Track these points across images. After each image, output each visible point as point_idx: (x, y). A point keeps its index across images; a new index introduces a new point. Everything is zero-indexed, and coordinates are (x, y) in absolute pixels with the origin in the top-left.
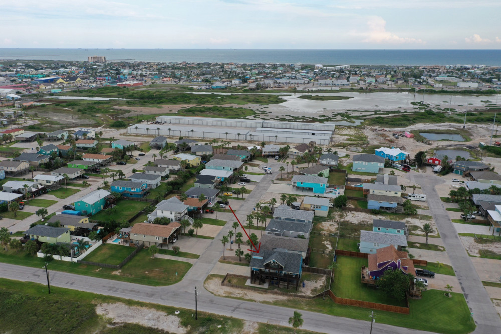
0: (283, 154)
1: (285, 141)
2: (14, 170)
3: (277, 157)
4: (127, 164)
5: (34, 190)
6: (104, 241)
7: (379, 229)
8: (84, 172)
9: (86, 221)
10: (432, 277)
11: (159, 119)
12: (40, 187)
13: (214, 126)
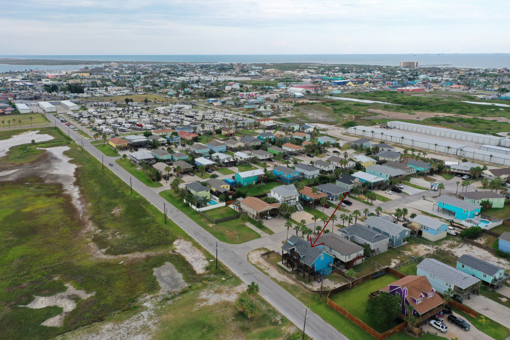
0: (475, 175)
1: (502, 163)
2: (233, 146)
3: (465, 177)
4: (315, 157)
5: (226, 161)
6: (227, 204)
7: (463, 266)
8: (273, 156)
9: (227, 187)
10: (464, 329)
11: (389, 124)
12: (232, 160)
13: (442, 137)
